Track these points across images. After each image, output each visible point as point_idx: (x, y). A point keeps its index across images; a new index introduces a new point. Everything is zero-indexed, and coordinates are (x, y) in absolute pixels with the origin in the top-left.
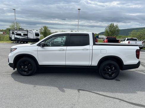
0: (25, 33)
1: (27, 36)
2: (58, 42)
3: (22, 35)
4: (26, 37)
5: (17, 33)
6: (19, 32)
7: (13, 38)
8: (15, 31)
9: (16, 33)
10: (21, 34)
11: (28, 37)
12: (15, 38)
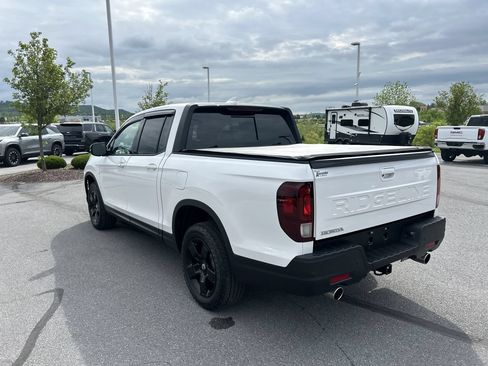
0: (363, 115)
1: (367, 128)
2: (461, 144)
3: (356, 123)
4: (365, 130)
5: (344, 118)
6: (349, 116)
7: (333, 136)
8: (340, 114)
9: (339, 120)
10: (351, 121)
11: (369, 131)
12: (339, 135)
